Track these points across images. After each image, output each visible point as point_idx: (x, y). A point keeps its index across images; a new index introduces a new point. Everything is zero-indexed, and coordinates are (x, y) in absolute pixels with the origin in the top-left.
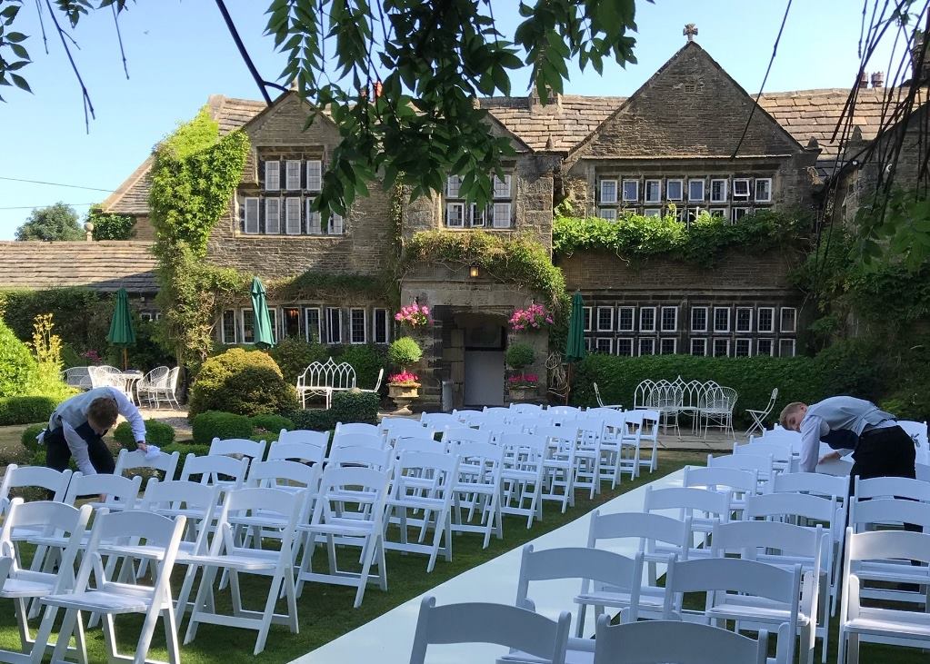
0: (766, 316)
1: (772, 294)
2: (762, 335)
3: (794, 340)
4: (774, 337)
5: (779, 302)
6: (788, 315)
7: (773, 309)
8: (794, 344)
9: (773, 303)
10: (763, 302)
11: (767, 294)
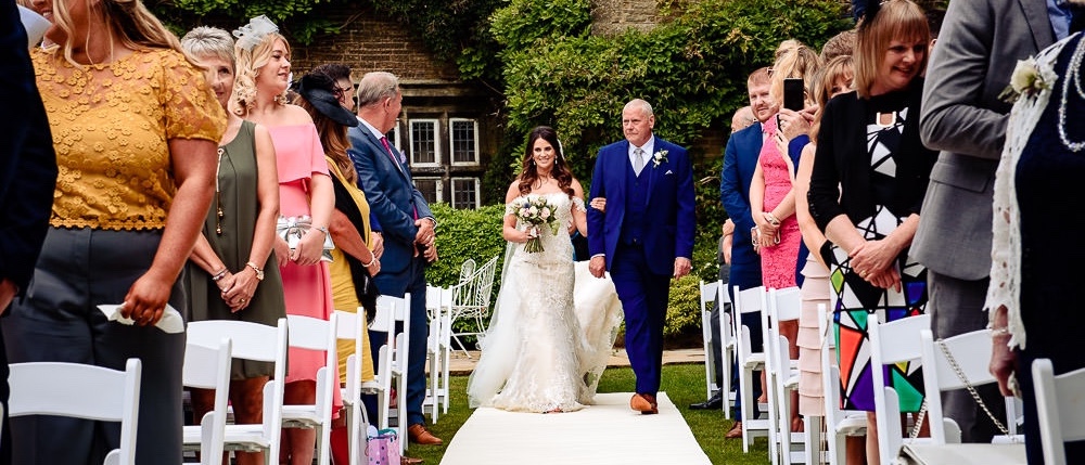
0: (424, 134)
1: (435, 93)
2: (421, 173)
3: (477, 180)
4: (442, 174)
5: (446, 110)
6: (463, 134)
7: (436, 122)
8: (477, 187)
9: (435, 110)
10: (417, 109)
11: (426, 93)
